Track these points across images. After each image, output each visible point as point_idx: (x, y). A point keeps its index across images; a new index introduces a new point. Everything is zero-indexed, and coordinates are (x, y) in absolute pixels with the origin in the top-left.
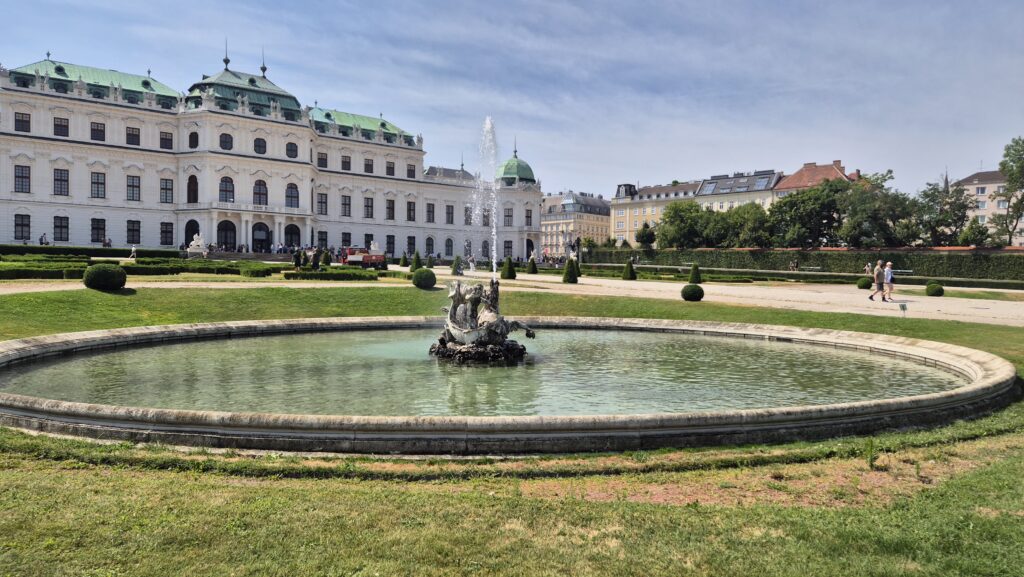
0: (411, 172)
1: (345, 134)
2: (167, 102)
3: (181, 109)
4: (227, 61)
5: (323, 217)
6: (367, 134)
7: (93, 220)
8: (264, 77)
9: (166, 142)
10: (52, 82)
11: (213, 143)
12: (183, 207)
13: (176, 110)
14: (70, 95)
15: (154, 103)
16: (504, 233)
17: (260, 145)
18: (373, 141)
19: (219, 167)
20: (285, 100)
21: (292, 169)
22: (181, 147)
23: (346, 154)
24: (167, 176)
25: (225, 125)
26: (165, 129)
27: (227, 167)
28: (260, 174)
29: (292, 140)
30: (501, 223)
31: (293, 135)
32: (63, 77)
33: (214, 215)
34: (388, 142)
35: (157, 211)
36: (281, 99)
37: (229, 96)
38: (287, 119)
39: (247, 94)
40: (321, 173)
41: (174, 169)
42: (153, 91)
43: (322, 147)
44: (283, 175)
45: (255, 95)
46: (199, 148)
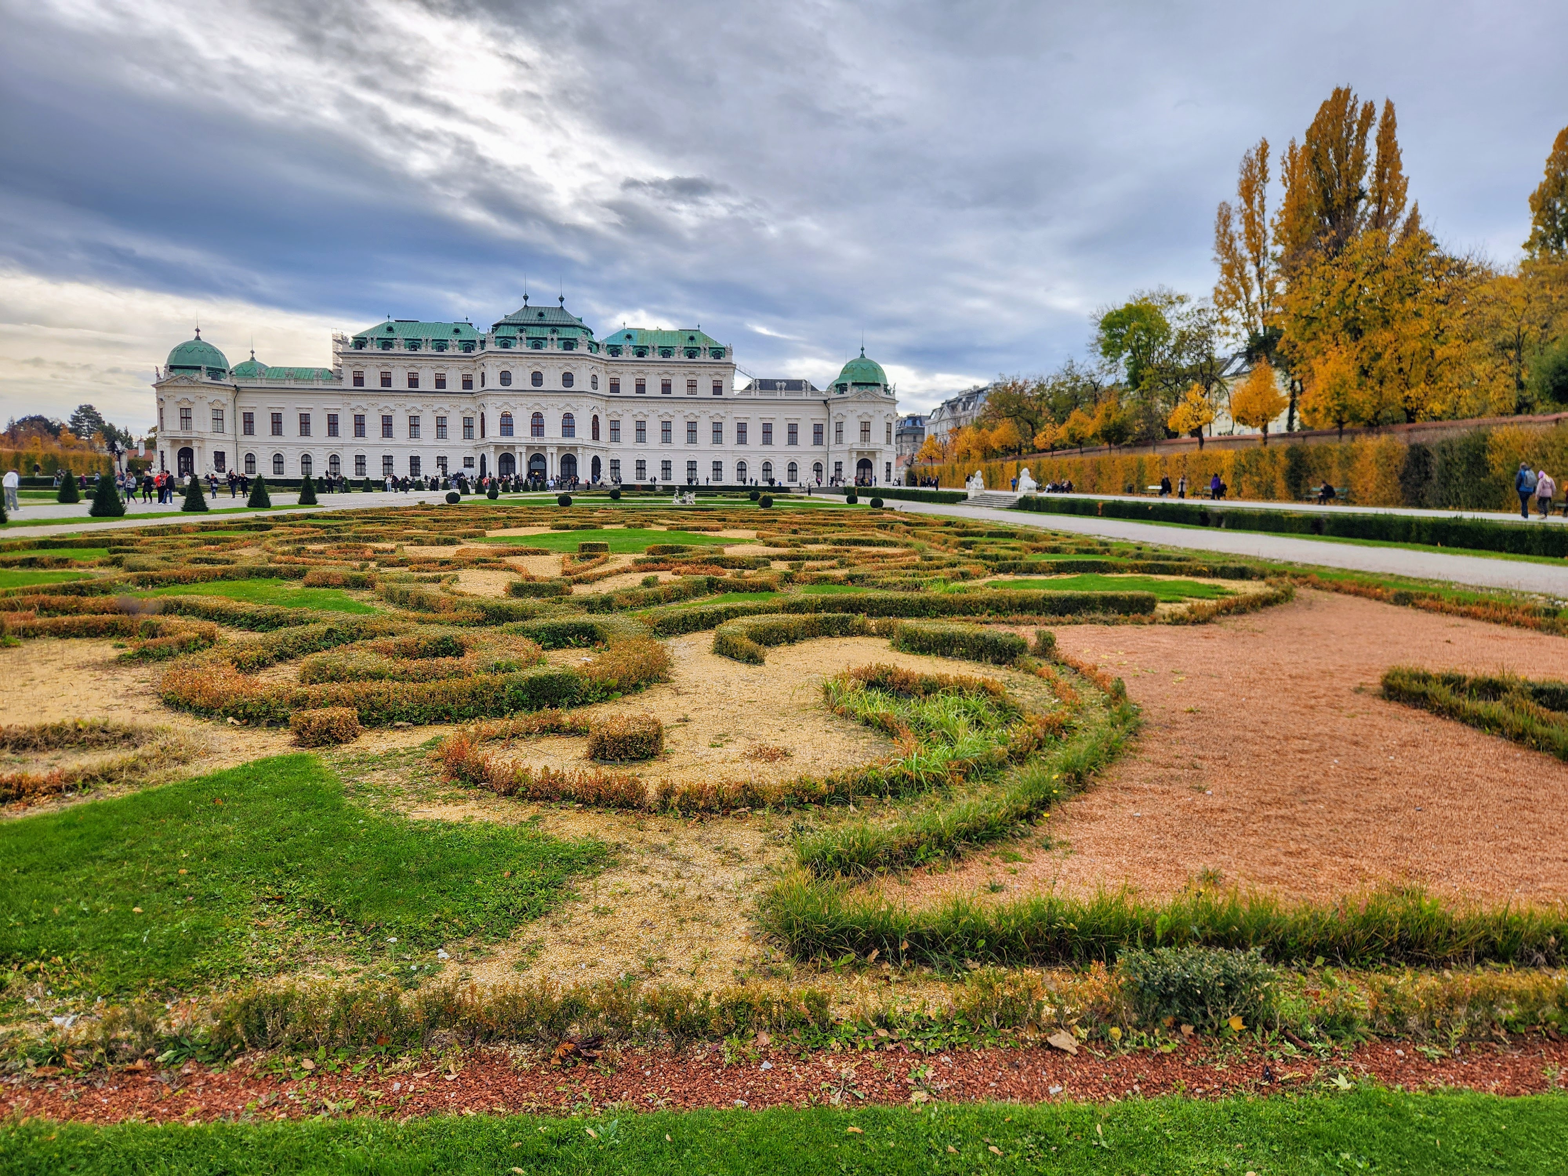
0: (717, 389)
1: (641, 355)
2: (468, 346)
3: (477, 351)
4: (526, 298)
5: (615, 445)
6: (666, 352)
8: (562, 308)
9: (467, 383)
10: (380, 342)
11: (492, 381)
12: (479, 443)
13: (473, 353)
14: (391, 351)
15: (457, 349)
16: (834, 452)
17: (537, 379)
18: (672, 359)
19: (499, 404)
20: (567, 329)
21: (568, 399)
22: (477, 387)
23: (641, 376)
24: (468, 414)
25: (504, 363)
26: (465, 372)
27: (506, 403)
28: (537, 407)
29: (568, 369)
30: (833, 441)
31: (569, 365)
32: (390, 336)
33: (492, 449)
34: (690, 357)
35: (459, 447)
36: (564, 329)
37: (512, 335)
38: (566, 349)
39: (530, 329)
40: (612, 399)
41: (472, 408)
42: (458, 337)
43: (615, 372)
44: (561, 405)
45: (539, 329)
46: (486, 387)
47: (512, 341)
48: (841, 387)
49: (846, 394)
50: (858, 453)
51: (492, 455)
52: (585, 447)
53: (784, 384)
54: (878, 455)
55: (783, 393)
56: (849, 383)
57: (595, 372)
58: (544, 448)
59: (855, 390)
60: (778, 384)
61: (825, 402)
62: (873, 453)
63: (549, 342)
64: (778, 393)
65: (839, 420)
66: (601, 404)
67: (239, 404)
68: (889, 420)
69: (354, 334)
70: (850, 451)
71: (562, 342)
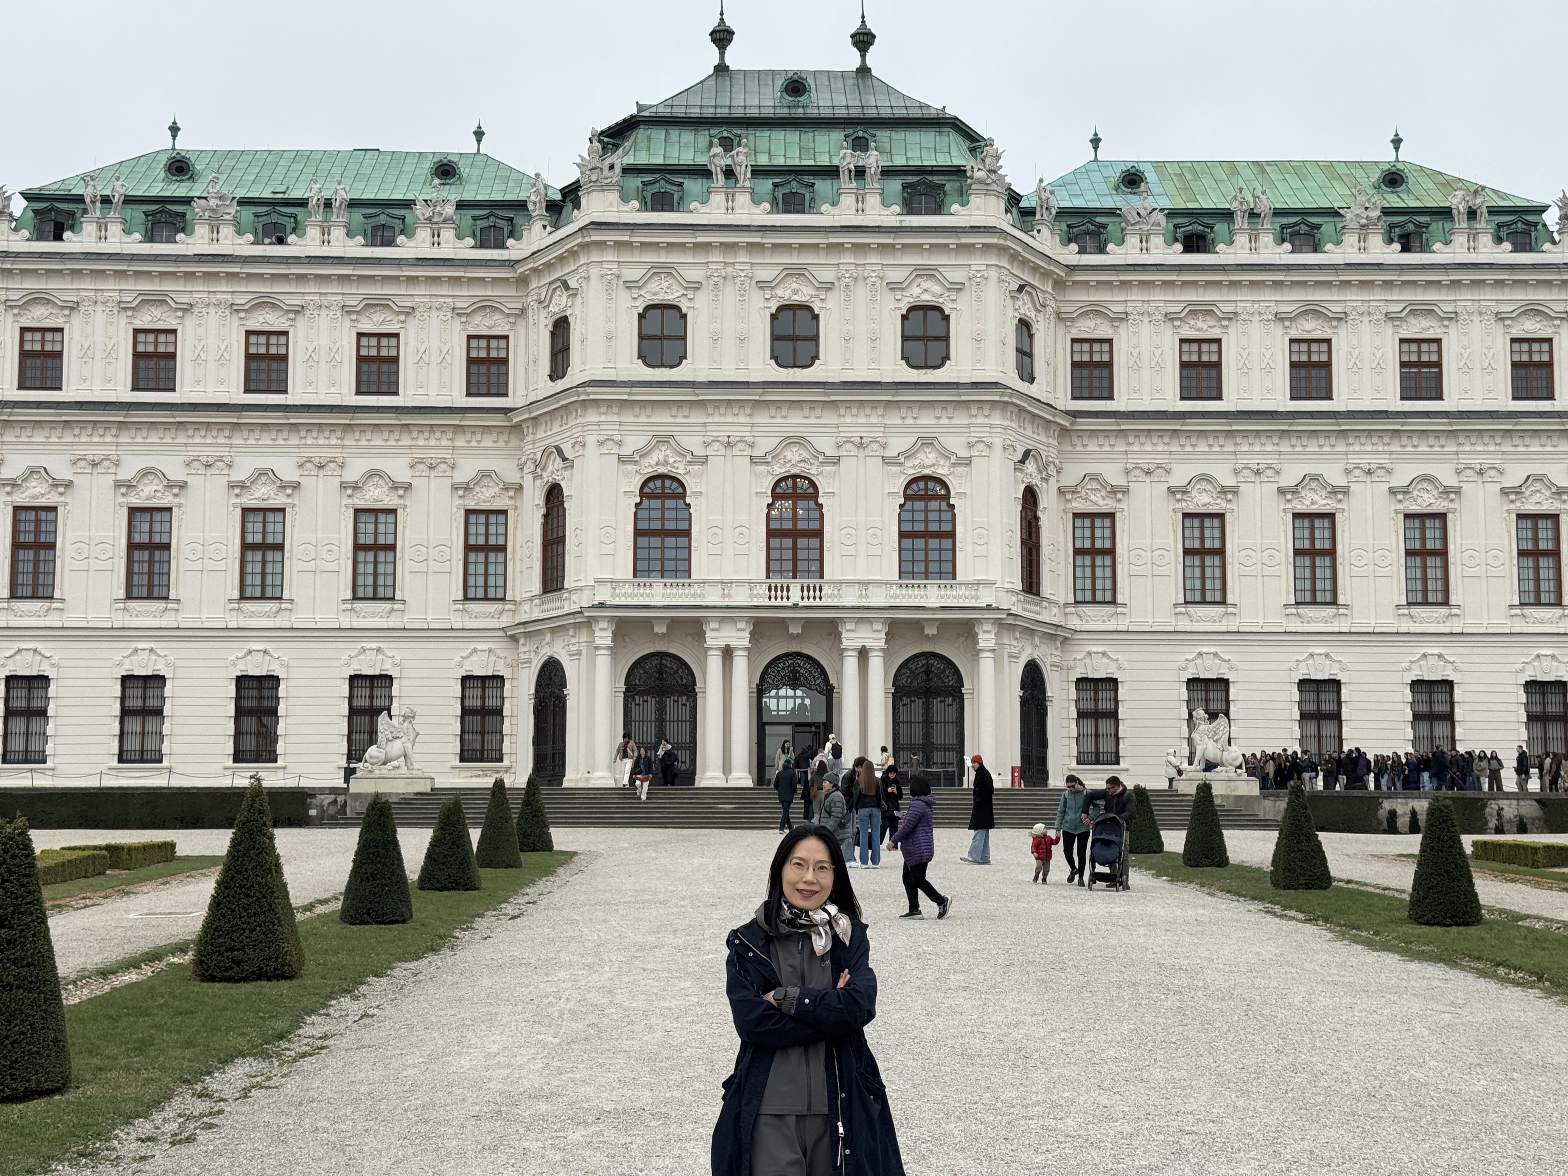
0: (1533, 376)
1: (1196, 242)
2: (499, 223)
3: (537, 236)
4: (723, 36)
5: (1095, 617)
6: (1306, 230)
7: (241, 681)
8: (864, 71)
9: (488, 370)
10: (137, 213)
11: (603, 350)
12: (530, 612)
13: (517, 248)
14: (184, 245)
15: (448, 234)
17: (794, 335)
18: (1332, 255)
19: (633, 443)
20: (913, 136)
21: (927, 419)
22: (530, 380)
23: (1203, 328)
24: (487, 496)
25: (658, 271)
26: (483, 325)
27: (662, 440)
28: (793, 454)
29: (927, 294)
31: (928, 273)
32: (180, 190)
33: (604, 636)
34: (1405, 249)
35: (450, 634)
36: (899, 136)
37: (688, 158)
38: (910, 209)
39: (762, 138)
40: (1084, 424)
41: (508, 470)
42: (453, 193)
43: (1095, 311)
44: (898, 444)
45: (793, 136)
46: (575, 375)
47: (692, 185)
51: (603, 661)
52: (992, 623)
57: (1027, 309)
58: (827, 628)
63: (846, 182)
66: (1044, 448)
69: (35, 183)
71: (895, 185)
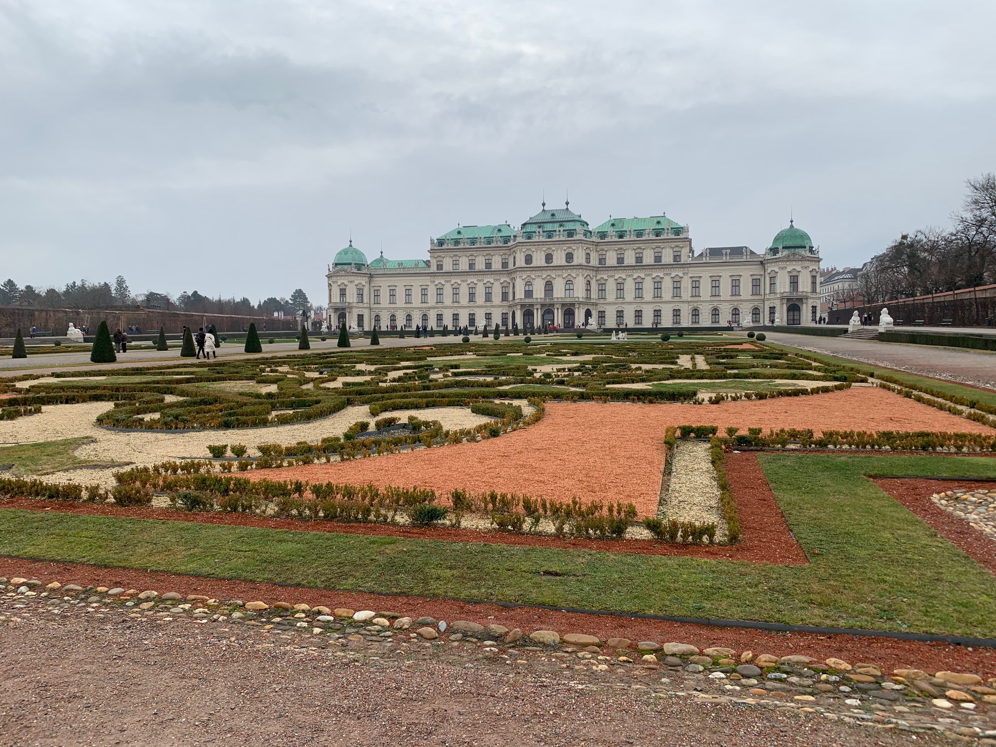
0: (677, 257)
1: (621, 237)
2: (506, 240)
3: (511, 243)
4: (544, 205)
5: (602, 301)
6: (639, 233)
7: (470, 314)
8: (567, 209)
9: (505, 265)
10: (453, 241)
11: (521, 262)
12: (511, 303)
13: (509, 244)
14: (460, 247)
15: (499, 242)
16: (768, 299)
17: (549, 258)
18: (643, 238)
19: (524, 277)
20: (570, 223)
21: (569, 271)
22: (511, 266)
23: (621, 252)
24: (505, 284)
25: (528, 249)
26: (504, 257)
27: (528, 276)
28: (548, 278)
29: (570, 250)
30: (768, 291)
31: (570, 247)
32: (459, 237)
33: (519, 307)
34: (657, 236)
35: (499, 306)
36: (568, 223)
37: (533, 230)
38: (568, 237)
39: (545, 225)
40: (600, 269)
41: (508, 280)
42: (500, 234)
43: (602, 250)
44: (565, 276)
45: (551, 224)
46: (516, 266)
47: (534, 234)
48: (774, 250)
49: (778, 256)
50: (788, 300)
51: (519, 311)
52: (580, 303)
53: (728, 251)
54: (804, 301)
55: (728, 257)
56: (780, 247)
57: (588, 251)
58: (553, 305)
59: (786, 252)
60: (724, 252)
61: (762, 263)
62: (801, 300)
63: (558, 233)
64: (724, 258)
65: (772, 275)
66: (592, 274)
67: (372, 285)
68: (814, 273)
69: (438, 237)
70: (782, 299)
71: (566, 232)
